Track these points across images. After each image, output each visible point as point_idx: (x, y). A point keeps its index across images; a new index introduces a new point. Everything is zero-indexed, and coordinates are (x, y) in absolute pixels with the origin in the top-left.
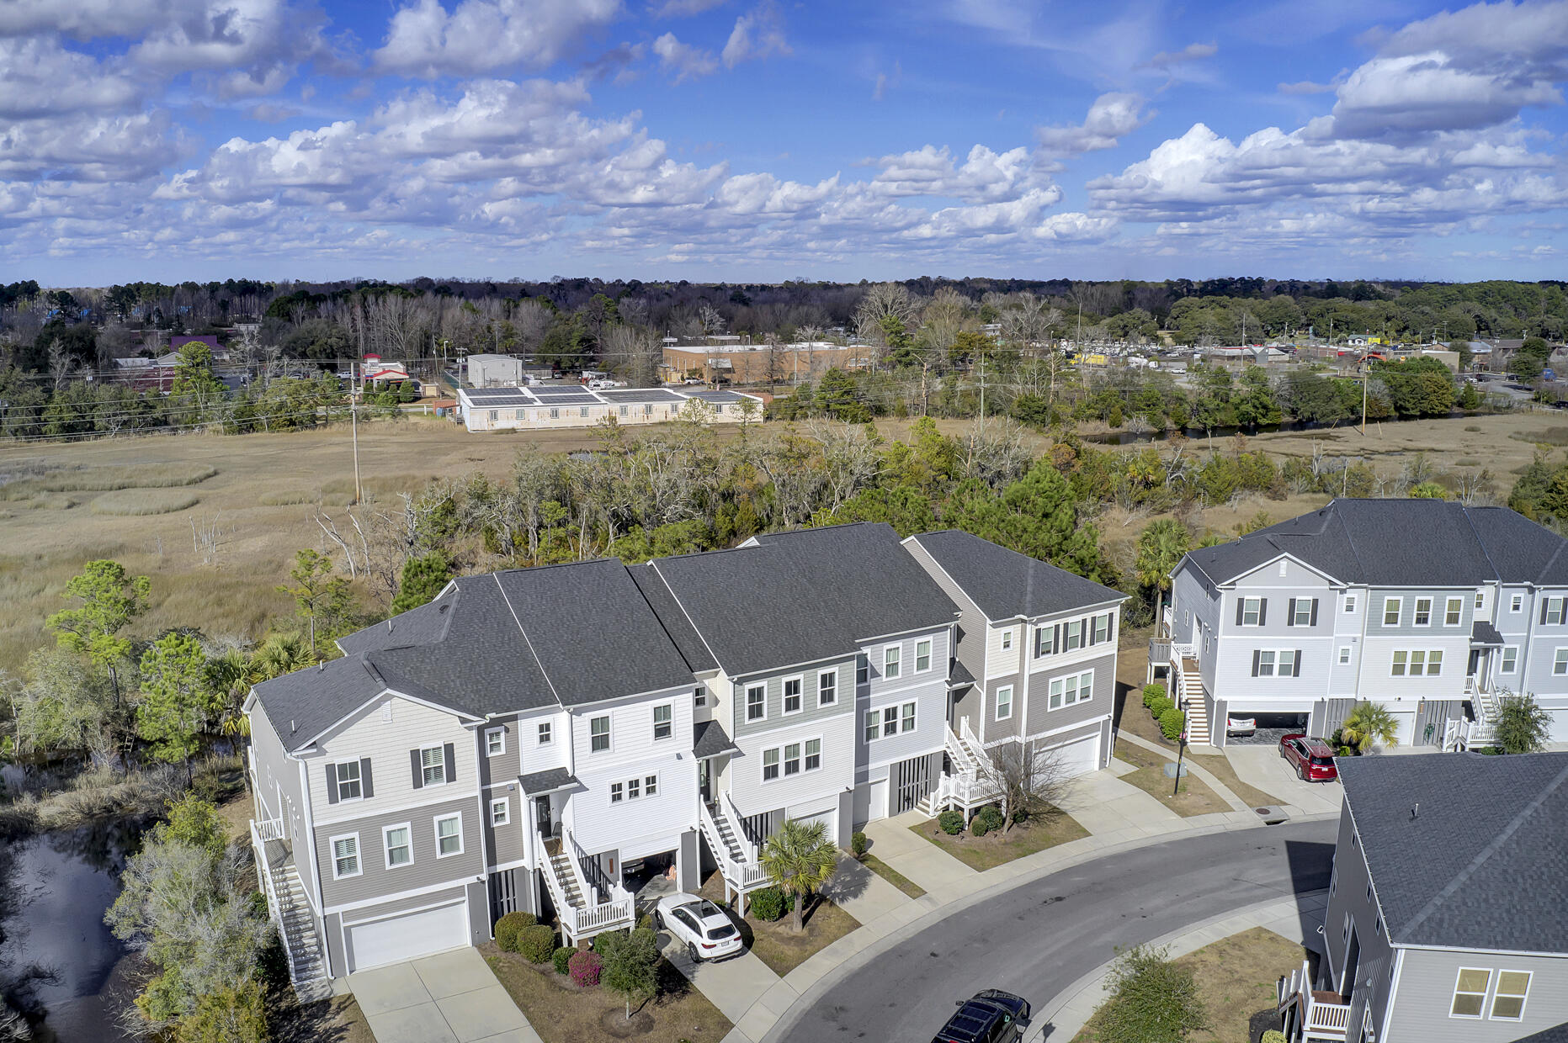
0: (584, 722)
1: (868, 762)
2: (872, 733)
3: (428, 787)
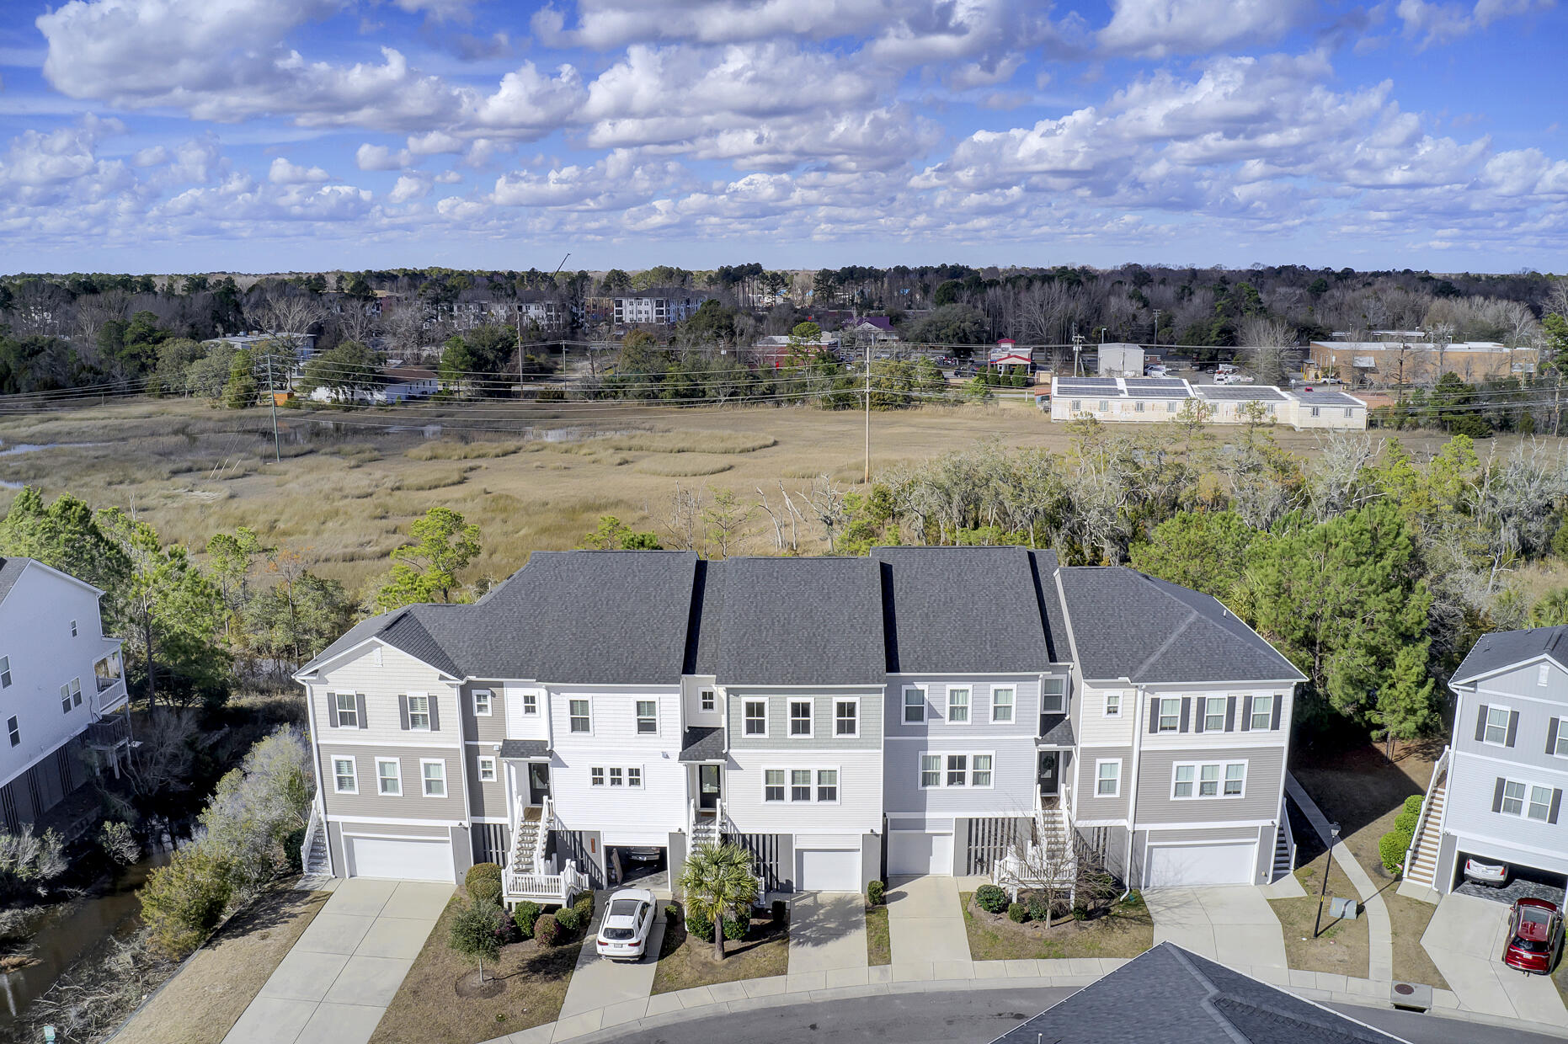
0: (562, 701)
1: (924, 810)
2: (928, 779)
3: (414, 730)
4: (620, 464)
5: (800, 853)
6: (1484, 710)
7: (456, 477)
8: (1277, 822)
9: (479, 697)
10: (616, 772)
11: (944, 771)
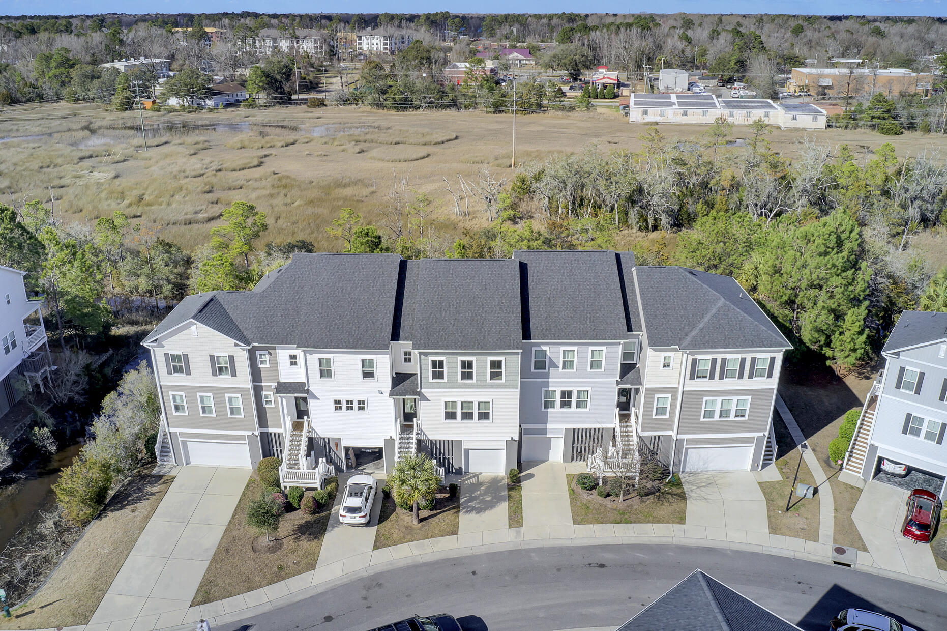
0: (314, 358)
1: (546, 423)
2: (549, 405)
3: (221, 376)
4: (359, 153)
5: (467, 451)
6: (902, 370)
7: (256, 163)
8: (767, 434)
9: (261, 355)
10: (349, 402)
11: (558, 399)
